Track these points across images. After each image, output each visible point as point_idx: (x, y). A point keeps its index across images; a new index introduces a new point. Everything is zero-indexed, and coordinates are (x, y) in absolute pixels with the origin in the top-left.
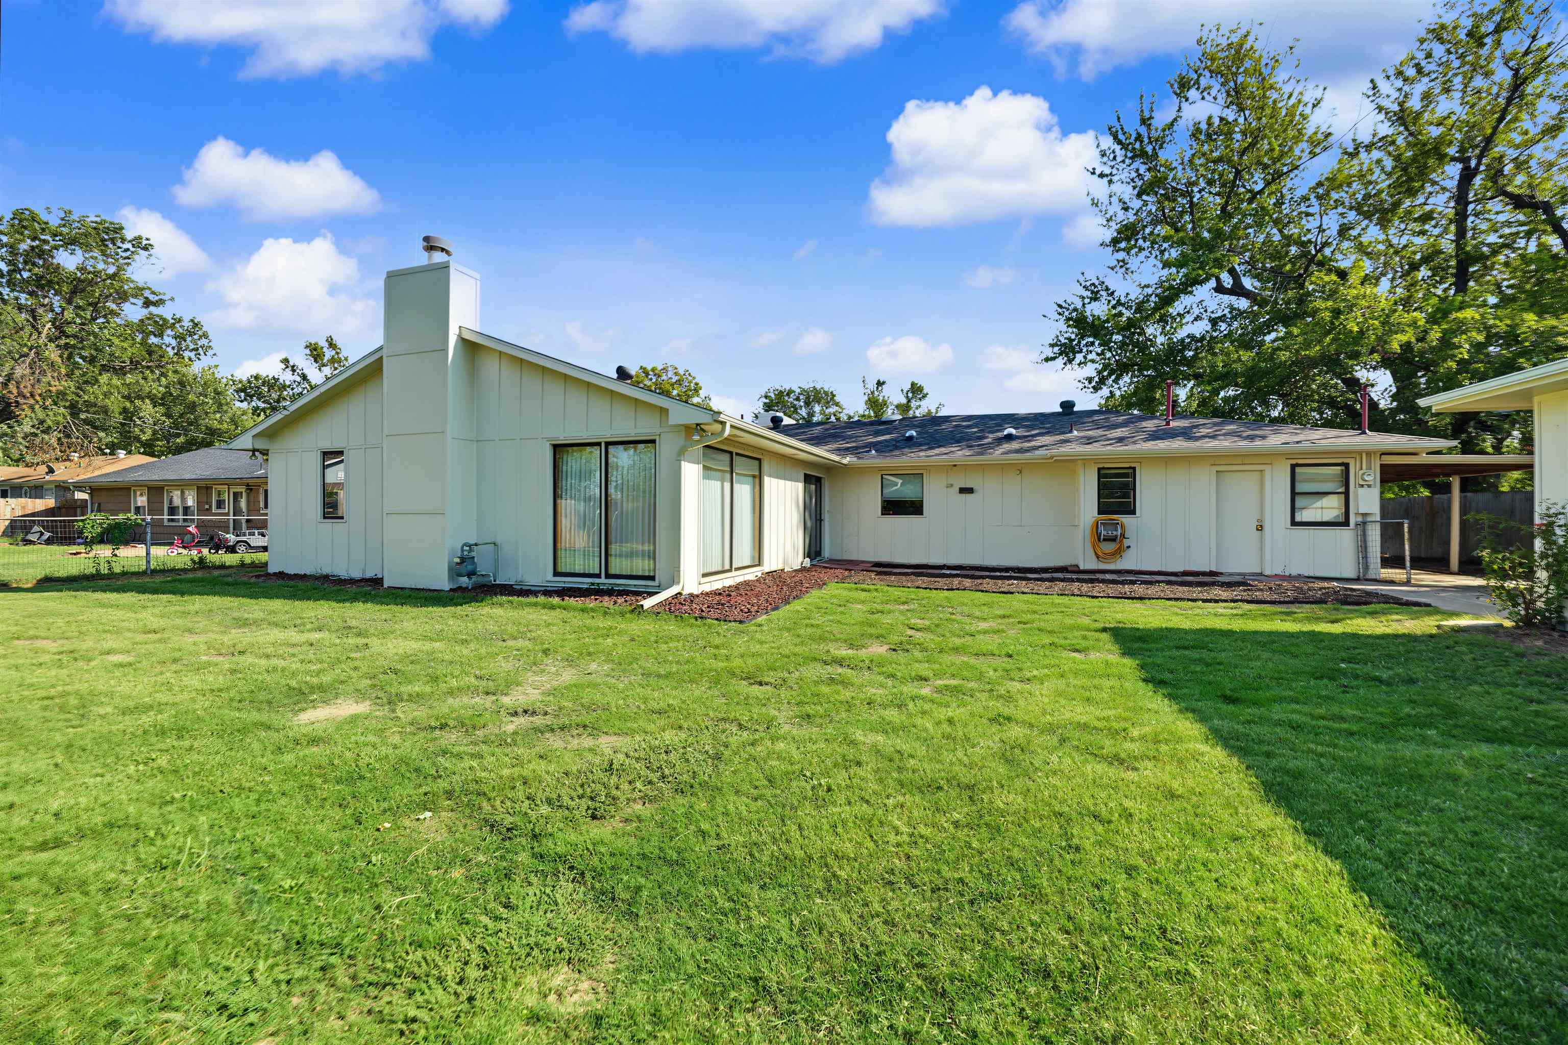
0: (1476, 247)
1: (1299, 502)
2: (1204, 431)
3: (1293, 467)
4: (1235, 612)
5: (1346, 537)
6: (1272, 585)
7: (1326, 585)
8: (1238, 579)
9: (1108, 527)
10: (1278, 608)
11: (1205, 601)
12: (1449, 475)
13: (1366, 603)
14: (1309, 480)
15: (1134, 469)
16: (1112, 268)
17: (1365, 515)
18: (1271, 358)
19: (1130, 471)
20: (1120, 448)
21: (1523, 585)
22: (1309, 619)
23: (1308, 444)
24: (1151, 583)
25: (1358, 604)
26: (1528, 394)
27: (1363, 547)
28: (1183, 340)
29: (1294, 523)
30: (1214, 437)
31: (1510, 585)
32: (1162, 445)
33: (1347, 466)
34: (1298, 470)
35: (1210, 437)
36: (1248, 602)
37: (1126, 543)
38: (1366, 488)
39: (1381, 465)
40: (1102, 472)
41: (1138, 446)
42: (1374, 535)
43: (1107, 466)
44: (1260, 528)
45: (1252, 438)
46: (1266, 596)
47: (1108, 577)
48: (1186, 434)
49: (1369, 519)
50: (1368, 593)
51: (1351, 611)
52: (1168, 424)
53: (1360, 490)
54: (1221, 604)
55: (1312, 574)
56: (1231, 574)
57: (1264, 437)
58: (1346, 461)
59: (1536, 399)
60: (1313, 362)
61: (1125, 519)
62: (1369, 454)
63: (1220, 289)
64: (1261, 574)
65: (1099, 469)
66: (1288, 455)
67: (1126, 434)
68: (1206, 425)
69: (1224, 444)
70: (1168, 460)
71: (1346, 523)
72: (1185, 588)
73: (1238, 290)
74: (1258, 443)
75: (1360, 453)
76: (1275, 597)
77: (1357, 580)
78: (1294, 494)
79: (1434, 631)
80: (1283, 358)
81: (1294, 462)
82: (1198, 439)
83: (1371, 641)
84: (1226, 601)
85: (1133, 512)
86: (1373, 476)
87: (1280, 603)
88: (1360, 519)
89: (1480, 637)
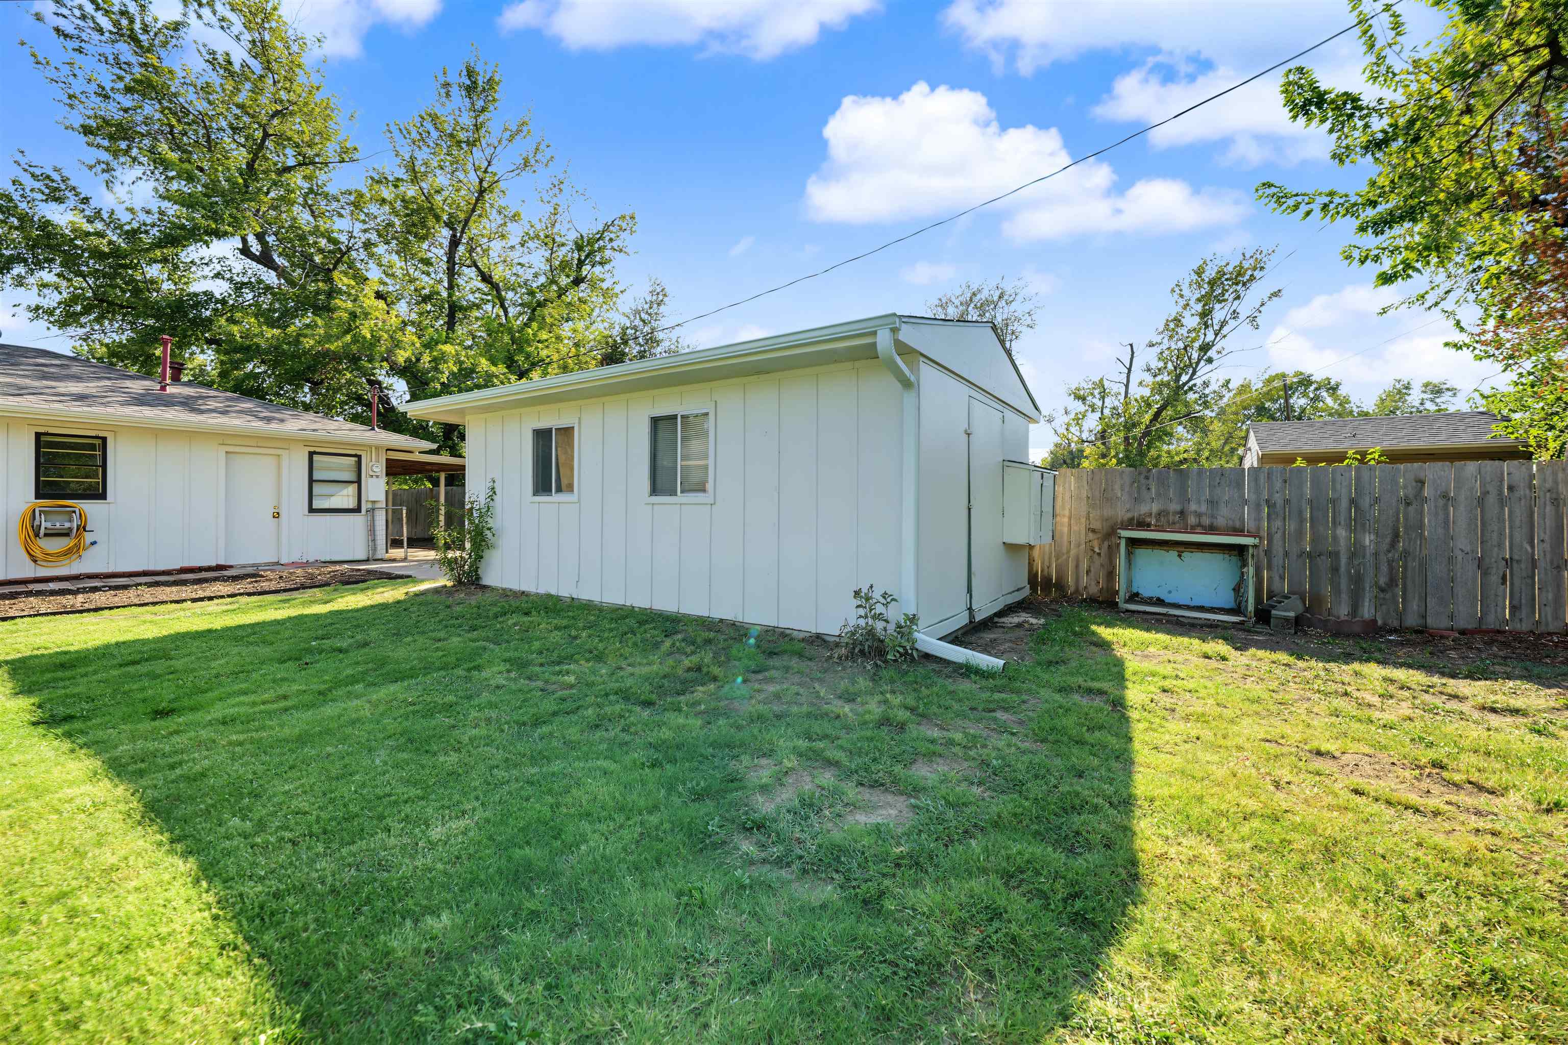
0: (459, 299)
1: (317, 489)
2: (212, 404)
3: (311, 454)
4: (230, 607)
5: (358, 521)
6: (284, 574)
7: (338, 568)
8: (250, 570)
9: (53, 517)
10: (280, 597)
11: (194, 600)
12: (438, 471)
13: (363, 581)
14: (327, 467)
15: (104, 439)
16: (91, 168)
17: (374, 502)
18: (297, 342)
19: (97, 442)
20: (78, 410)
21: (458, 553)
22: (304, 604)
23: (324, 433)
24: (125, 587)
25: (357, 582)
26: (462, 412)
27: (372, 531)
28: (196, 295)
29: (312, 510)
30: (224, 413)
31: (450, 555)
32: (147, 412)
33: (359, 457)
34: (316, 457)
35: (221, 413)
36: (249, 594)
37: (88, 538)
38: (374, 478)
39: (388, 461)
40: (43, 438)
41: (109, 410)
42: (381, 519)
43: (52, 431)
44: (276, 516)
45: (269, 420)
46: (273, 586)
47: (52, 586)
48: (188, 404)
49: (377, 506)
50: (369, 572)
51: (347, 590)
52: (163, 388)
53: (370, 480)
54: (216, 601)
55: (328, 559)
56: (244, 567)
57: (282, 421)
58: (359, 453)
59: (467, 418)
60: (336, 357)
61: (89, 507)
62: (377, 448)
63: (245, 251)
64: (277, 563)
65: (38, 435)
66: (306, 443)
67: (93, 391)
68: (217, 398)
69: (235, 422)
70: (158, 433)
71: (357, 510)
72: (174, 589)
73: (265, 259)
74: (274, 426)
75: (370, 447)
76: (283, 585)
77: (367, 561)
78: (311, 481)
79: (402, 597)
80: (307, 346)
81: (312, 449)
82: (202, 412)
83: (350, 615)
84: (222, 597)
85: (103, 496)
86: (380, 468)
87: (285, 591)
88: (370, 506)
89: (429, 597)
